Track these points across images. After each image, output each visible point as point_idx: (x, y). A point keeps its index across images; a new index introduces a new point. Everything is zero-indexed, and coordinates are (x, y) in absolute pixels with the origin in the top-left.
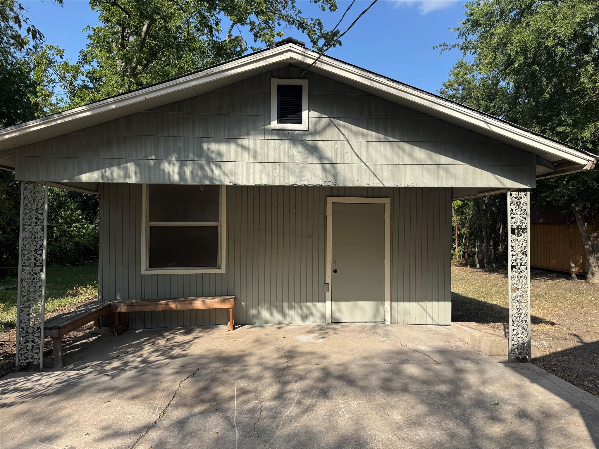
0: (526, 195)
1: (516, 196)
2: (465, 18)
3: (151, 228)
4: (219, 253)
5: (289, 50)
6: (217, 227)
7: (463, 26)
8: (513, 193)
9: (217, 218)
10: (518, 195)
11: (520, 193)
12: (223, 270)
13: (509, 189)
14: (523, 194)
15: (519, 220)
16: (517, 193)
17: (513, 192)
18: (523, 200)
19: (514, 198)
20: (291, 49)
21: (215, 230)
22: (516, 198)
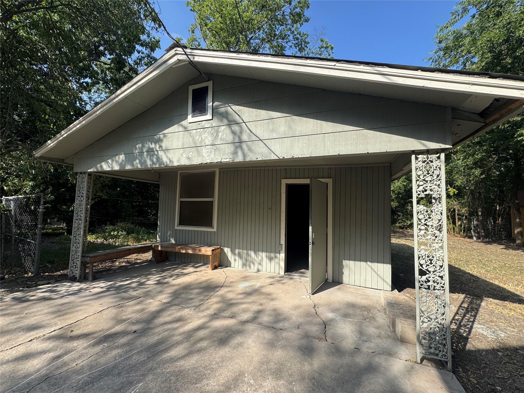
0: (439, 158)
1: (424, 160)
2: (436, 48)
3: (181, 202)
4: (213, 218)
5: (177, 54)
6: (213, 201)
7: (436, 55)
8: (420, 156)
9: (212, 196)
10: (428, 158)
11: (430, 156)
12: (215, 230)
13: (414, 152)
14: (434, 156)
15: (428, 187)
16: (425, 156)
17: (418, 155)
18: (435, 164)
19: (421, 163)
20: (177, 52)
21: (211, 203)
22: (424, 162)
